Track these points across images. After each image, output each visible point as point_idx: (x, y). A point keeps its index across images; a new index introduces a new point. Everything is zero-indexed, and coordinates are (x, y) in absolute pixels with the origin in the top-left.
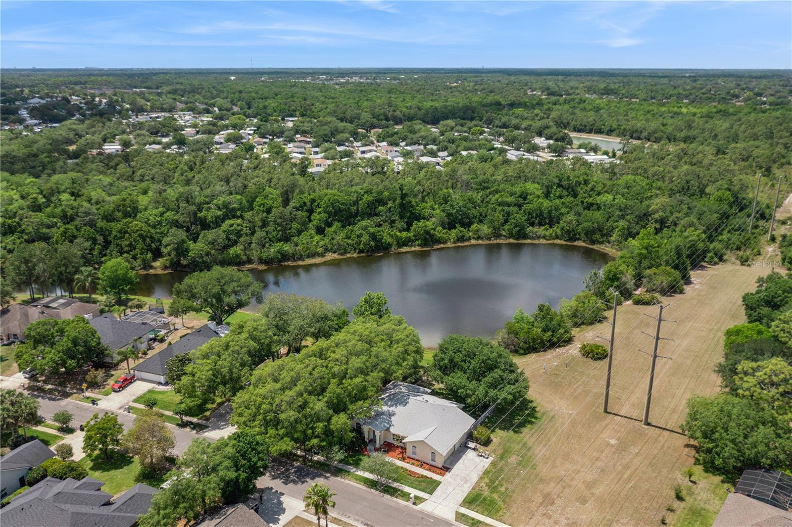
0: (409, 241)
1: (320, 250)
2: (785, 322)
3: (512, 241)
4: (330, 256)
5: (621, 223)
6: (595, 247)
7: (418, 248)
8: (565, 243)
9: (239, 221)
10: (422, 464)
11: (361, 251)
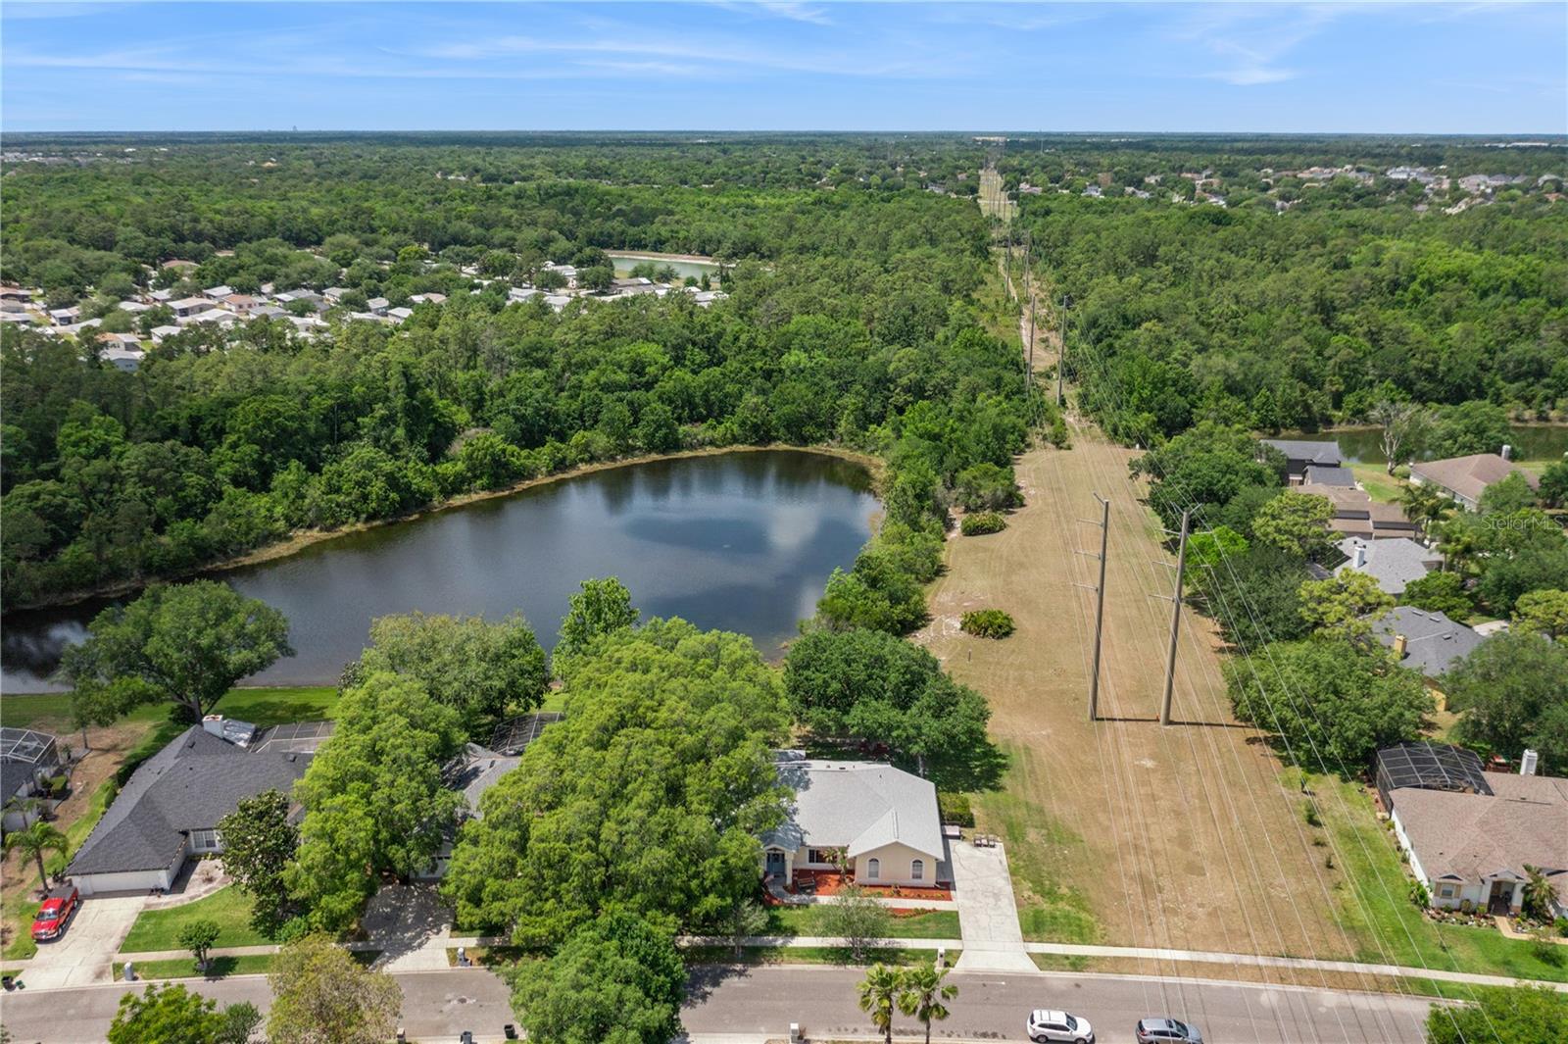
0: (462, 482)
1: (281, 525)
2: (1274, 517)
3: (654, 456)
4: (303, 538)
5: (849, 400)
6: (811, 448)
7: (484, 495)
8: (753, 448)
9: (50, 485)
10: (898, 890)
11: (371, 517)
